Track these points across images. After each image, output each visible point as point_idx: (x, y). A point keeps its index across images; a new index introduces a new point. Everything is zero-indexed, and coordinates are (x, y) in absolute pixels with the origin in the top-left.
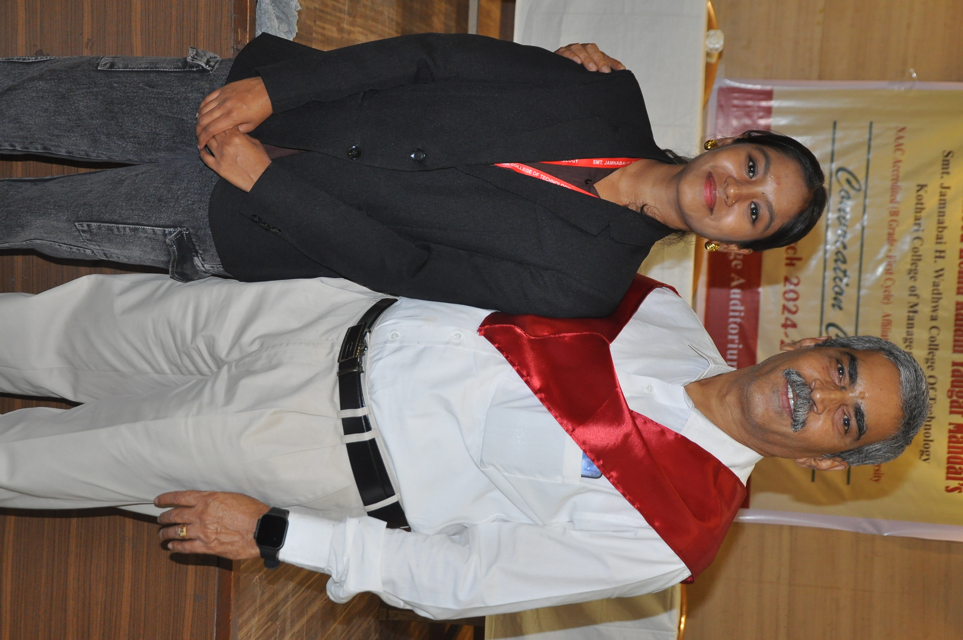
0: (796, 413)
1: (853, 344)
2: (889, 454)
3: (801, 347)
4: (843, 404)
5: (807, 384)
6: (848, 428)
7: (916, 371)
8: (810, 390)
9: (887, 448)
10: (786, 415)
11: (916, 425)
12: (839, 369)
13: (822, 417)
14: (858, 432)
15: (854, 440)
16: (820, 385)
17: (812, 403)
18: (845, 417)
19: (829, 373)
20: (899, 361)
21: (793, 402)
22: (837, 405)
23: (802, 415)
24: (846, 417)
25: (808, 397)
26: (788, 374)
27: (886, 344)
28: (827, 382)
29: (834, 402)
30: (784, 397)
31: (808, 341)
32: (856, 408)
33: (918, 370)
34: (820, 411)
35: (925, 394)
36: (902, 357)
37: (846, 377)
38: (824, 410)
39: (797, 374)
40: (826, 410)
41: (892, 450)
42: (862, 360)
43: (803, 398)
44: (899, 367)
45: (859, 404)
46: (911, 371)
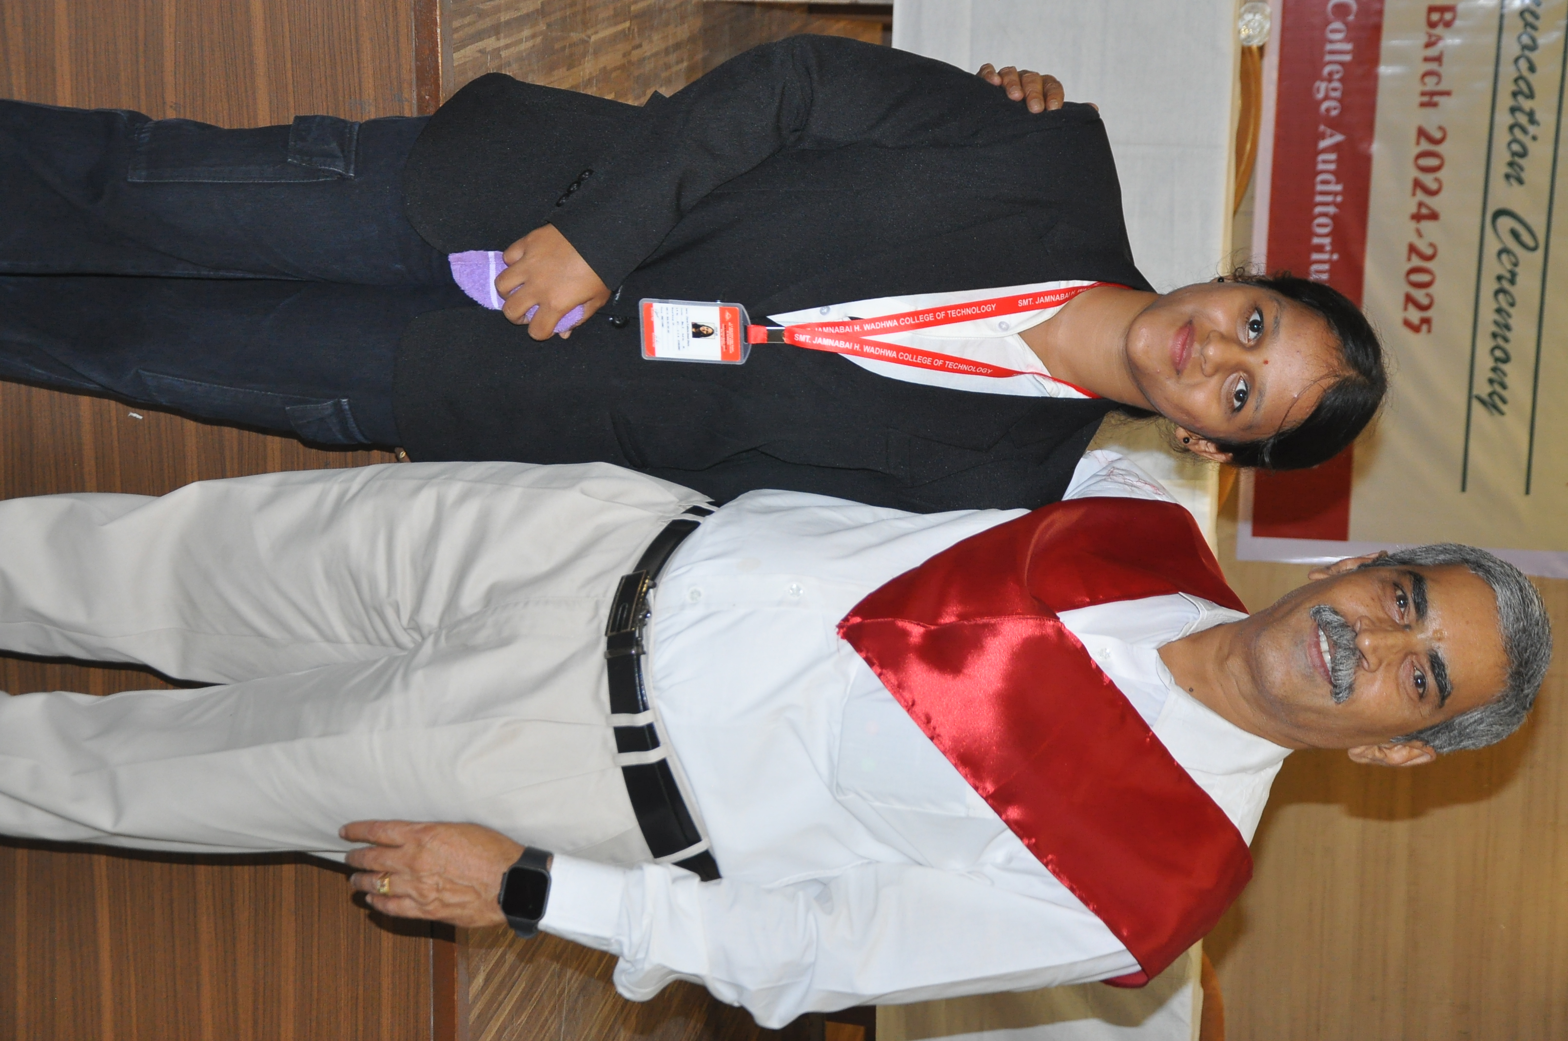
0: (1336, 674)
1: (1419, 557)
2: (1498, 727)
3: (1339, 572)
4: (1409, 653)
5: (1348, 624)
6: (1424, 690)
7: (1521, 590)
8: (1354, 634)
9: (1493, 718)
10: (1320, 679)
11: (1532, 675)
12: (1399, 599)
13: (1380, 674)
14: (1438, 694)
15: (1436, 707)
16: (1368, 626)
17: (1359, 655)
18: (1416, 674)
19: (1383, 606)
20: (1493, 576)
21: (1330, 657)
22: (1401, 655)
23: (1345, 676)
24: (1418, 673)
25: (1351, 646)
26: (1318, 612)
27: (1471, 552)
28: (1380, 620)
29: (1395, 650)
30: (1314, 650)
31: (1349, 562)
32: (1431, 656)
33: (1525, 586)
34: (1373, 667)
35: (1540, 624)
36: (1498, 569)
37: (1411, 608)
38: (1380, 664)
39: (1331, 612)
40: (1384, 664)
41: (1501, 720)
42: (1433, 580)
43: (1345, 649)
44: (1494, 586)
45: (1434, 649)
46: (1514, 590)
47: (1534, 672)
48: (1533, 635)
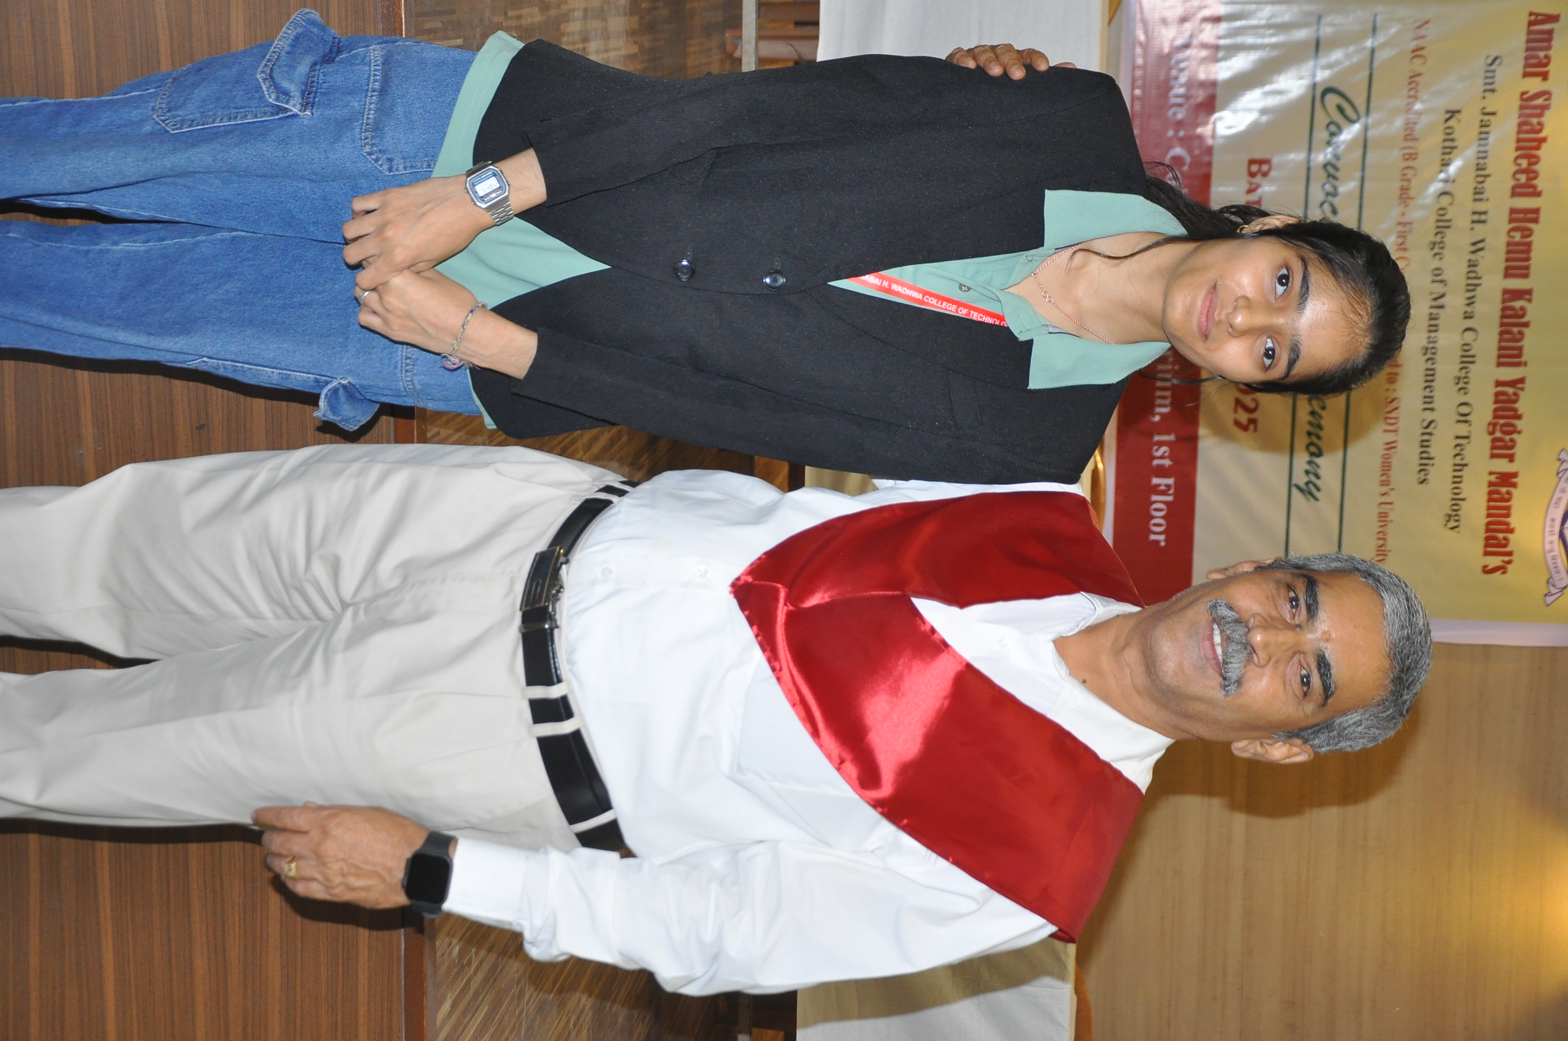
0: (1226, 666)
1: (1313, 564)
2: (1375, 730)
3: (1234, 573)
4: (1297, 651)
5: (1242, 620)
6: (1308, 690)
7: (1407, 600)
8: (1247, 630)
9: (1371, 720)
10: (1211, 672)
11: (1412, 682)
12: (1291, 600)
13: (1268, 670)
14: (1322, 693)
15: (1318, 706)
16: (1261, 623)
17: (1250, 649)
18: (1302, 673)
19: (1276, 605)
20: (1382, 585)
21: (1221, 650)
22: (1291, 652)
23: (1236, 668)
24: (1304, 672)
25: (1244, 641)
26: (1214, 607)
27: (1362, 562)
28: (1272, 618)
29: (1285, 648)
30: (1207, 643)
31: (1247, 564)
32: (1318, 656)
33: (1411, 597)
34: (1262, 662)
35: (1423, 633)
36: (1387, 579)
37: (1302, 610)
38: (1269, 660)
39: (1227, 607)
40: (1273, 660)
41: (1379, 724)
42: (1325, 584)
43: (1237, 643)
44: (1382, 594)
45: (1323, 649)
46: (1401, 599)
47: (1414, 680)
48: (1416, 643)
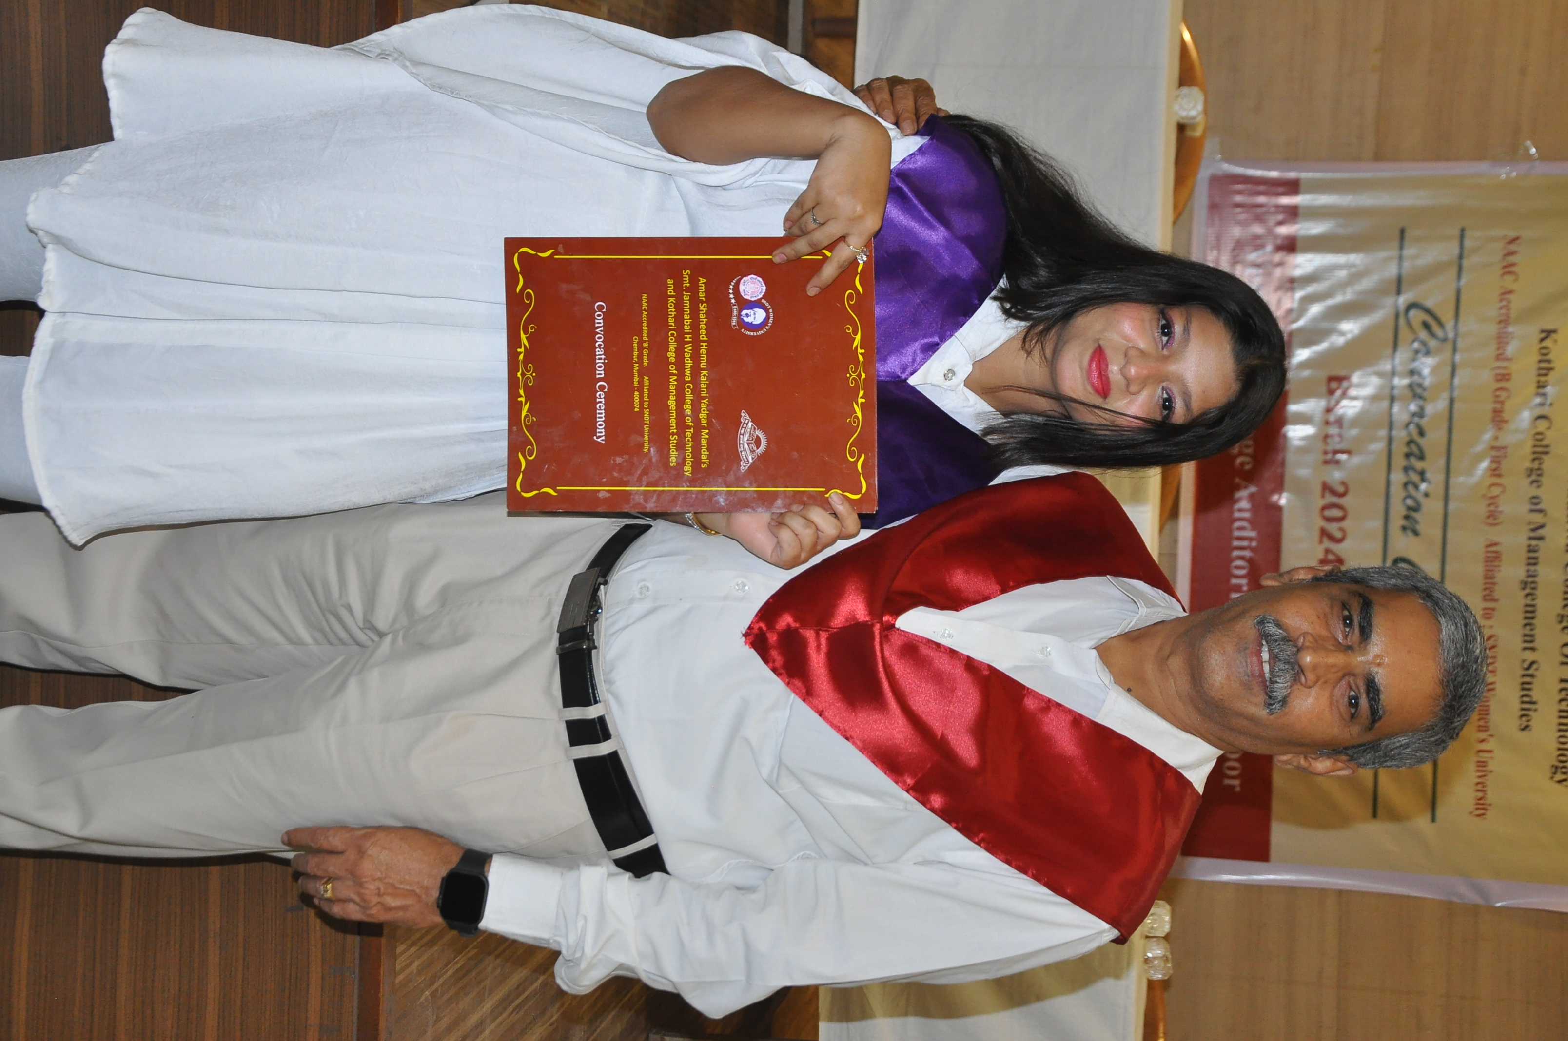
0: (1272, 686)
1: (1372, 578)
2: (1422, 753)
3: (1290, 581)
4: (1348, 673)
5: (1292, 639)
6: (1356, 711)
7: (1466, 625)
8: (1295, 649)
9: (1419, 743)
10: (1257, 688)
11: (1463, 710)
12: (1345, 619)
13: (1314, 692)
14: (1369, 716)
15: (1365, 728)
16: (1311, 643)
17: (1298, 671)
18: (1351, 694)
19: (1328, 624)
21: (1269, 668)
22: (1340, 674)
23: (1282, 688)
24: (1352, 693)
25: (1292, 660)
26: (1262, 622)
28: (1325, 639)
29: (1333, 670)
30: (1255, 659)
31: (1302, 572)
32: (1368, 679)
33: (1470, 621)
34: (1310, 683)
35: (1479, 661)
36: (1446, 601)
37: (1356, 631)
38: (1317, 682)
39: (1275, 624)
40: (1322, 681)
41: (1427, 747)
42: (1381, 605)
43: (1285, 663)
44: (1440, 618)
45: (1372, 674)
46: (1459, 625)
47: (1466, 706)
48: (1470, 671)
